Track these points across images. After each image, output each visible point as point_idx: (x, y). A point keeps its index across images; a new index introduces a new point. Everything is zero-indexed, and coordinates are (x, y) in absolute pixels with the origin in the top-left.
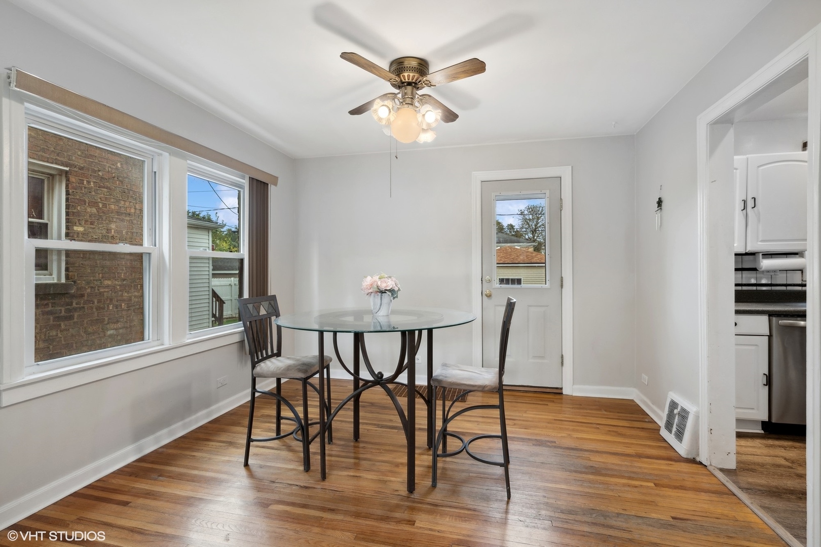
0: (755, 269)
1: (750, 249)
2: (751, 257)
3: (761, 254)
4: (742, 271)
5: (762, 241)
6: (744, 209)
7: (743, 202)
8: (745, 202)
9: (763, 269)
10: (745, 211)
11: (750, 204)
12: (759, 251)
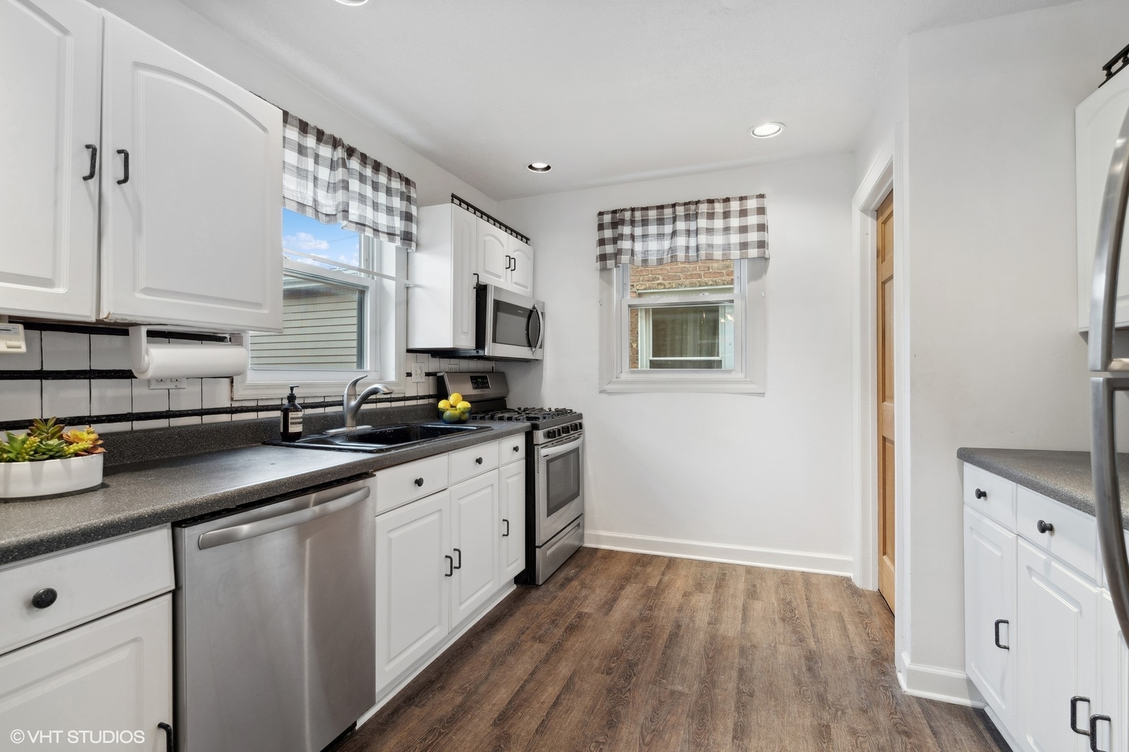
0: (127, 375)
1: (112, 310)
2: (117, 340)
3: (144, 330)
4: (90, 378)
5: (147, 291)
6: (91, 176)
7: (87, 155)
8: (93, 151)
9: (150, 374)
10: (93, 183)
11: (111, 167)
12: (139, 320)
